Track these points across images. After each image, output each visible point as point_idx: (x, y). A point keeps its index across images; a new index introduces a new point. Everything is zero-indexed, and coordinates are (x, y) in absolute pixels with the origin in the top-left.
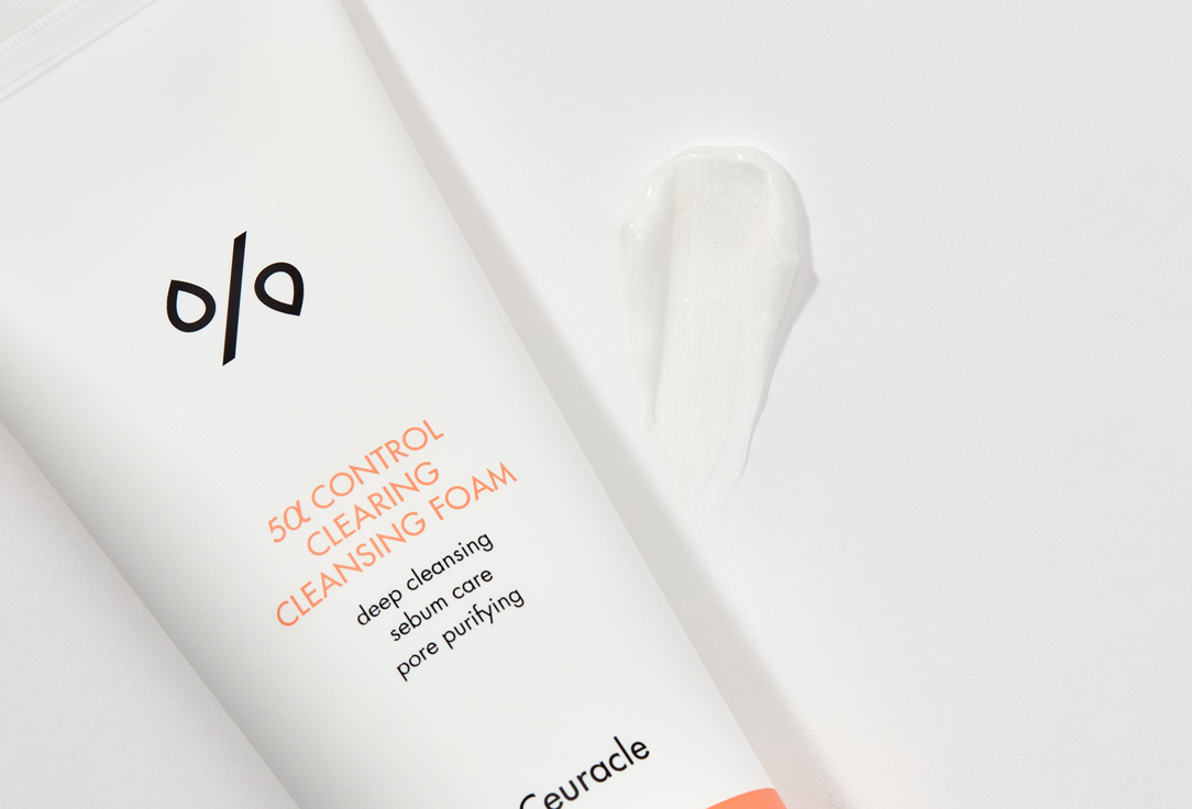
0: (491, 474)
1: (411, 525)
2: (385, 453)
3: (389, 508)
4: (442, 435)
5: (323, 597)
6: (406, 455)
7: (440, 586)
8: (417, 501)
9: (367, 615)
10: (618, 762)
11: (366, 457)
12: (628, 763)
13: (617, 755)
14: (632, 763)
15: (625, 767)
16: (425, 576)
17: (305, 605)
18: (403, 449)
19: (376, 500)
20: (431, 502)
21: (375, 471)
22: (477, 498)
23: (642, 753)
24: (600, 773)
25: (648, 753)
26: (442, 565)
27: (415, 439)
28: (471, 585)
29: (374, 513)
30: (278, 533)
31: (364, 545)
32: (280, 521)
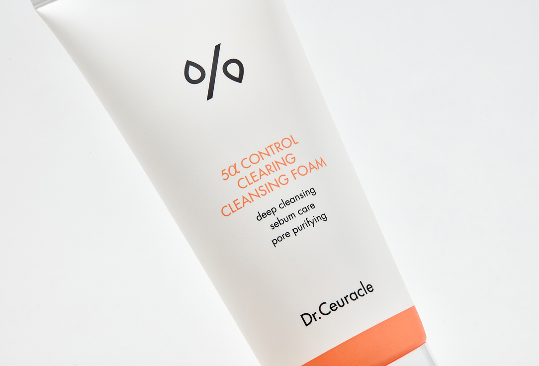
0: (317, 162)
1: (283, 180)
2: (273, 147)
3: (274, 172)
4: (298, 143)
5: (242, 206)
6: (282, 150)
7: (293, 208)
8: (286, 170)
9: (261, 216)
10: (362, 292)
11: (266, 148)
12: (365, 294)
13: (361, 289)
14: (367, 293)
15: (364, 295)
16: (287, 203)
17: (234, 208)
18: (281, 147)
19: (269, 167)
20: (292, 171)
21: (269, 155)
22: (310, 172)
23: (371, 290)
24: (354, 296)
25: (373, 289)
26: (294, 199)
27: (287, 143)
28: (306, 210)
29: (268, 173)
30: (225, 176)
31: (262, 186)
32: (227, 171)
